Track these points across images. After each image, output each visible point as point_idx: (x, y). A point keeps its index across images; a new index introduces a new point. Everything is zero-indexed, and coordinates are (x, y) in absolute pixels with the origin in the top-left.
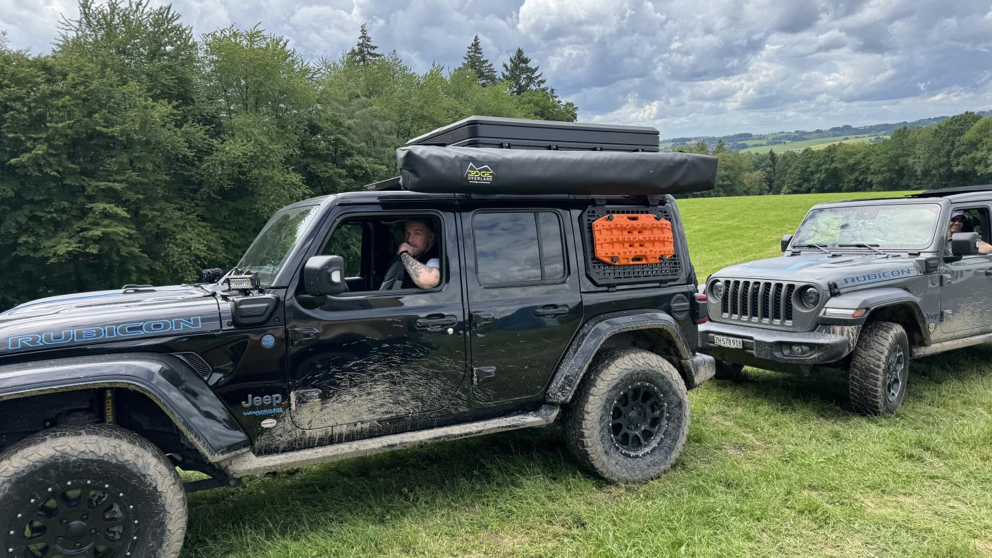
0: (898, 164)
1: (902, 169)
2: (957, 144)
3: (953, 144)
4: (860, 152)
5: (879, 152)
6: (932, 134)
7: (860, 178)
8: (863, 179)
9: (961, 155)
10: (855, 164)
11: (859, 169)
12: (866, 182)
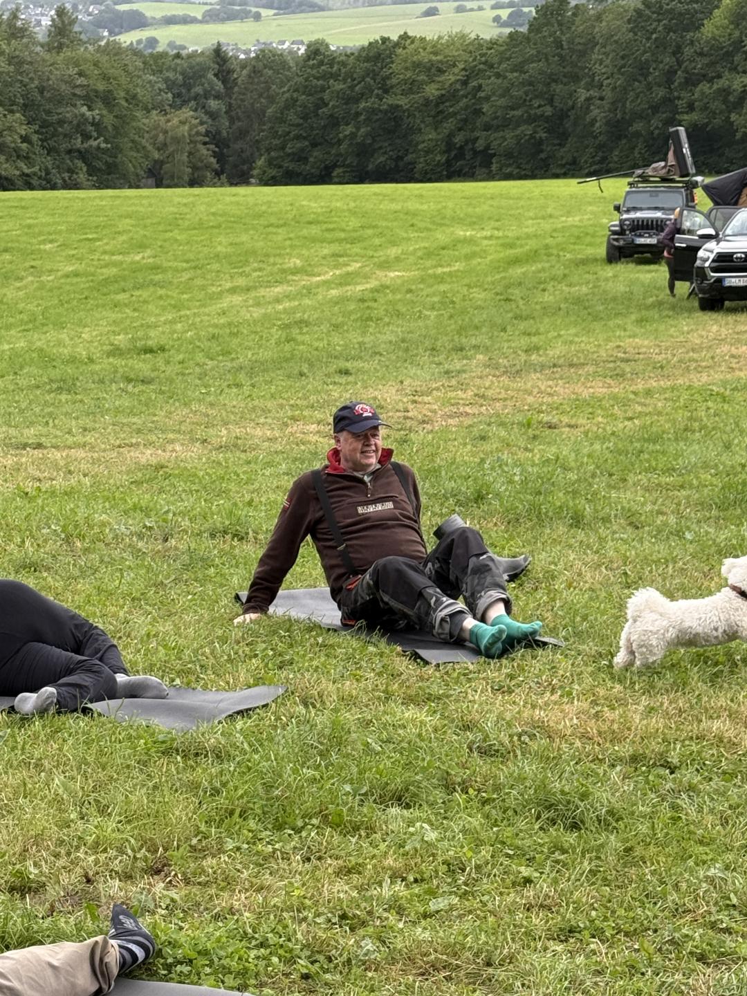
0: (551, 101)
1: (562, 115)
2: (688, 51)
3: (678, 50)
4: (454, 65)
6: (629, 21)
7: (458, 139)
8: (467, 142)
9: (695, 85)
10: (441, 99)
11: (455, 114)
12: (473, 150)
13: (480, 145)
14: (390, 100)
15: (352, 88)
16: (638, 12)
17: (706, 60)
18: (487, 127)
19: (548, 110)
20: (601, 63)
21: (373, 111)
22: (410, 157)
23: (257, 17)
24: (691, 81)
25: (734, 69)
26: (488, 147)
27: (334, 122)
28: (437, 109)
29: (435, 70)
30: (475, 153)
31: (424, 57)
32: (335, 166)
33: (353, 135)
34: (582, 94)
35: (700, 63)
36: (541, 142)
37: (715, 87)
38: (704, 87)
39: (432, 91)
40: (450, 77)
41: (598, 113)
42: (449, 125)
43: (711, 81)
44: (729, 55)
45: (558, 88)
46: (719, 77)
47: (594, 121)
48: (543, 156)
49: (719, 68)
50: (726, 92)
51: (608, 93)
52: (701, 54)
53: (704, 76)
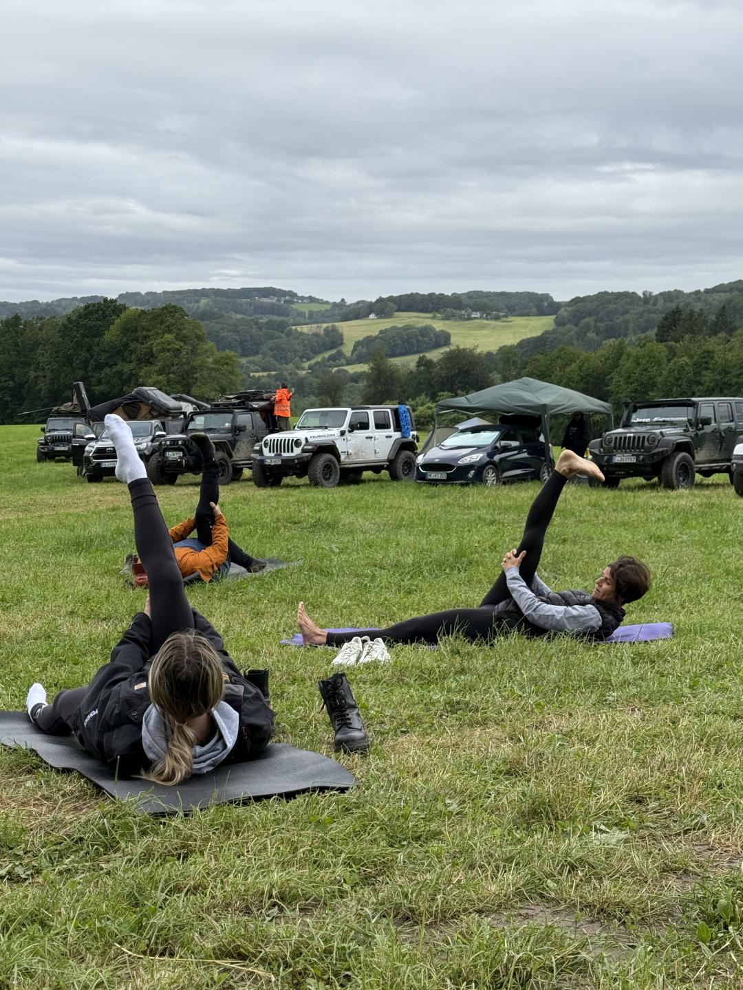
16: (64, 326)
19: (11, 384)
24: (99, 367)
25: (124, 360)
34: (32, 374)
35: (103, 357)
41: (43, 386)
43: (111, 367)
45: (16, 371)
46: (116, 364)
47: (40, 390)
49: (115, 359)
50: (120, 373)
51: (48, 373)
52: (104, 351)
53: (107, 364)
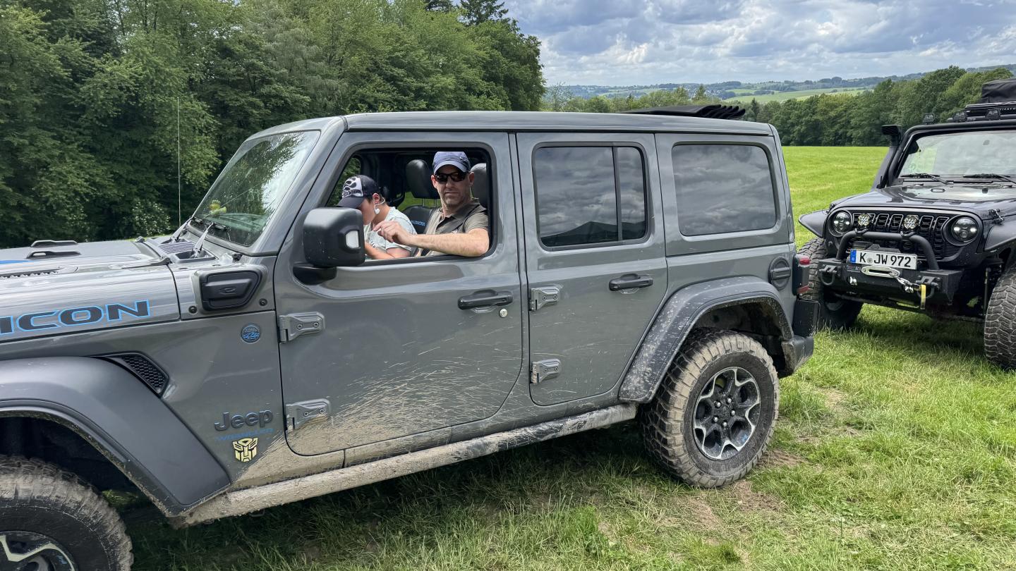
1: (883, 123)
4: (842, 105)
5: (862, 104)
6: (915, 88)
7: (840, 132)
8: (843, 133)
9: (941, 112)
10: (836, 117)
11: (840, 123)
12: (846, 135)
13: (848, 134)
14: (815, 117)
15: (801, 112)
17: (946, 103)
18: (852, 128)
20: (902, 104)
21: (808, 121)
22: (820, 138)
23: (773, 93)
26: (851, 135)
27: (793, 125)
28: (833, 121)
29: (833, 107)
30: (846, 137)
31: (830, 102)
32: (792, 141)
33: (799, 130)
36: (873, 133)
37: (949, 113)
38: (945, 113)
39: (832, 114)
40: (840, 109)
42: (837, 127)
44: (956, 100)
48: (874, 138)
